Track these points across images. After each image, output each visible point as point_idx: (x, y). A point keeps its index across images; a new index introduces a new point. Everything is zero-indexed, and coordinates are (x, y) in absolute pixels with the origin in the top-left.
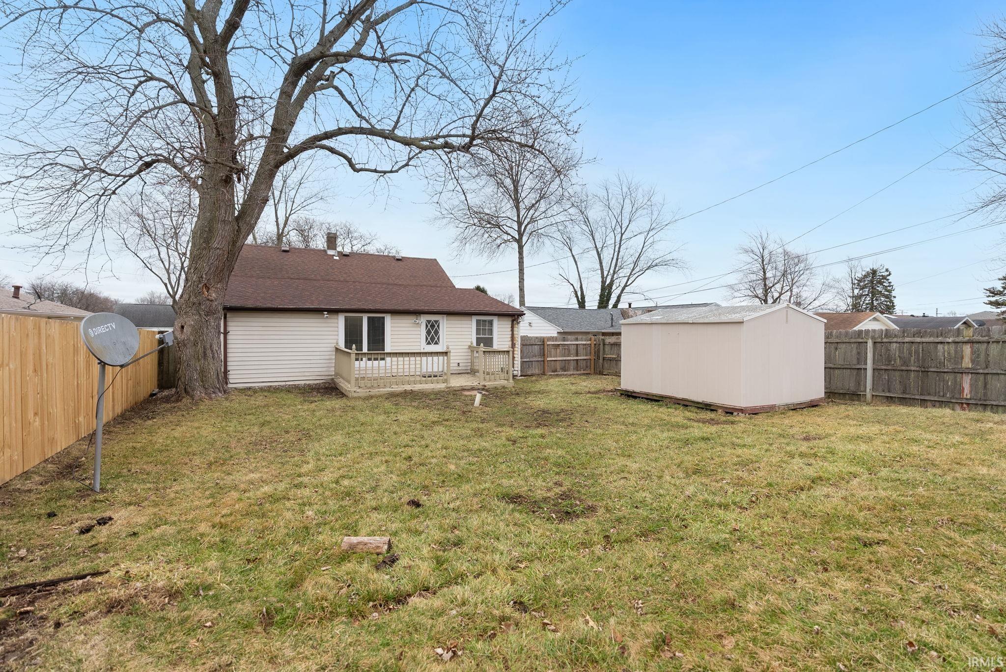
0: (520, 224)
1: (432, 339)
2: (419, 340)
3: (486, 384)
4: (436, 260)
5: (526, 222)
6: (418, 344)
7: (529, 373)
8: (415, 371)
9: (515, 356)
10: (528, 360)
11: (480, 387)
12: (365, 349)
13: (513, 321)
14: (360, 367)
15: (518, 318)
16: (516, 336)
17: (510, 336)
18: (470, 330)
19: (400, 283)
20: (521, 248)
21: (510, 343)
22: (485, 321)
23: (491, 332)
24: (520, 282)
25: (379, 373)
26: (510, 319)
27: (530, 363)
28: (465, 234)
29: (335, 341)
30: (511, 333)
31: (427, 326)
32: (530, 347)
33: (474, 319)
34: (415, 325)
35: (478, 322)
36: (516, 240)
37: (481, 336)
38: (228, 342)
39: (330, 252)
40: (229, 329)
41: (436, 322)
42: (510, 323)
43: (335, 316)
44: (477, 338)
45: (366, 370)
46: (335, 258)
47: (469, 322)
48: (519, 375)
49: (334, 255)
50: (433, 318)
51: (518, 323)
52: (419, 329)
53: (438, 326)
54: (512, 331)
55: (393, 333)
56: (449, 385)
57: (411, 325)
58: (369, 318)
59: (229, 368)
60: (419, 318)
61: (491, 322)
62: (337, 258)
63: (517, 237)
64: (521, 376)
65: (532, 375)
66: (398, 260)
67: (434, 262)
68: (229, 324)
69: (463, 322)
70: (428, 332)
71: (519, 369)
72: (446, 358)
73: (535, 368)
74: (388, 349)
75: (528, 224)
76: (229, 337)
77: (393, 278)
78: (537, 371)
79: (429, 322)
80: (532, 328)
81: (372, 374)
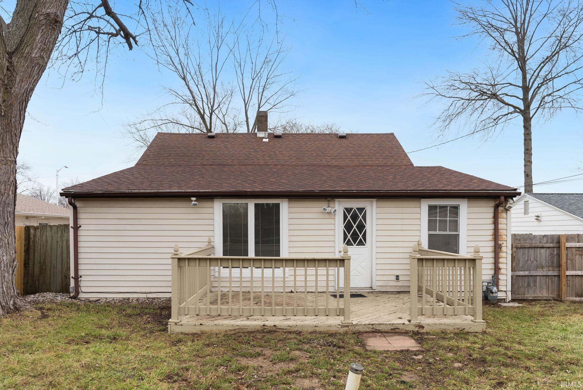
0: (526, 89)
1: (355, 237)
2: (332, 238)
3: (425, 321)
4: (393, 134)
5: (535, 85)
6: (331, 244)
7: (530, 295)
8: (327, 286)
9: (501, 266)
10: (527, 273)
11: (411, 328)
12: (251, 254)
13: (496, 207)
14: (241, 277)
15: (506, 201)
16: (502, 232)
17: (491, 232)
18: (417, 222)
19: (336, 163)
20: (527, 121)
21: (492, 244)
22: (444, 207)
23: (455, 225)
24: (525, 166)
25: (273, 287)
26: (492, 204)
27: (531, 280)
28: (450, 111)
29: (206, 239)
30: (492, 227)
31: (345, 217)
32: (532, 251)
33: (425, 205)
34: (327, 216)
35: (432, 209)
36: (521, 112)
37: (438, 232)
38: (80, 239)
39: (261, 135)
40: (80, 222)
41: (361, 210)
42: (492, 210)
43: (207, 204)
44: (430, 236)
45: (252, 281)
46: (264, 140)
47: (417, 210)
48: (510, 298)
49: (263, 138)
50: (355, 204)
51: (507, 210)
52: (331, 221)
53: (364, 217)
54: (496, 222)
55: (292, 227)
56: (347, 321)
57: (321, 216)
58: (257, 206)
59: (80, 273)
60: (331, 204)
61: (455, 209)
62: (267, 140)
63: (522, 108)
64: (513, 300)
65: (535, 300)
66: (342, 137)
67: (391, 137)
68: (81, 216)
69: (405, 210)
70: (348, 227)
71: (509, 288)
72: (342, 269)
73: (541, 288)
74: (284, 254)
75: (538, 88)
76: (80, 233)
77: (329, 158)
78: (544, 294)
79: (348, 210)
80: (541, 224)
81: (263, 287)
